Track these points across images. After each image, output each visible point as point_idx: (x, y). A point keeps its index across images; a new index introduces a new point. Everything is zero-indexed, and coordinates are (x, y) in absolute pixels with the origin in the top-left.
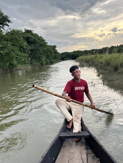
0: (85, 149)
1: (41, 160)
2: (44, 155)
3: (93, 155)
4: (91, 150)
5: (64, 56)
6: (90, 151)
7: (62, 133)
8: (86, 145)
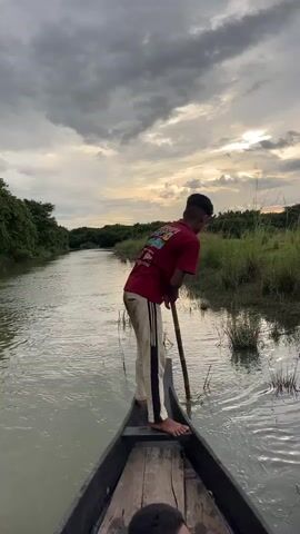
0: (180, 467)
1: (80, 495)
2: (87, 484)
3: (199, 481)
4: (193, 471)
5: (79, 237)
6: (191, 471)
7: (128, 428)
8: (182, 457)
